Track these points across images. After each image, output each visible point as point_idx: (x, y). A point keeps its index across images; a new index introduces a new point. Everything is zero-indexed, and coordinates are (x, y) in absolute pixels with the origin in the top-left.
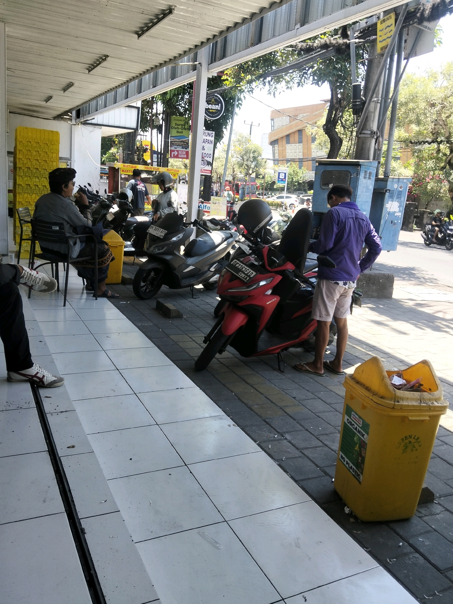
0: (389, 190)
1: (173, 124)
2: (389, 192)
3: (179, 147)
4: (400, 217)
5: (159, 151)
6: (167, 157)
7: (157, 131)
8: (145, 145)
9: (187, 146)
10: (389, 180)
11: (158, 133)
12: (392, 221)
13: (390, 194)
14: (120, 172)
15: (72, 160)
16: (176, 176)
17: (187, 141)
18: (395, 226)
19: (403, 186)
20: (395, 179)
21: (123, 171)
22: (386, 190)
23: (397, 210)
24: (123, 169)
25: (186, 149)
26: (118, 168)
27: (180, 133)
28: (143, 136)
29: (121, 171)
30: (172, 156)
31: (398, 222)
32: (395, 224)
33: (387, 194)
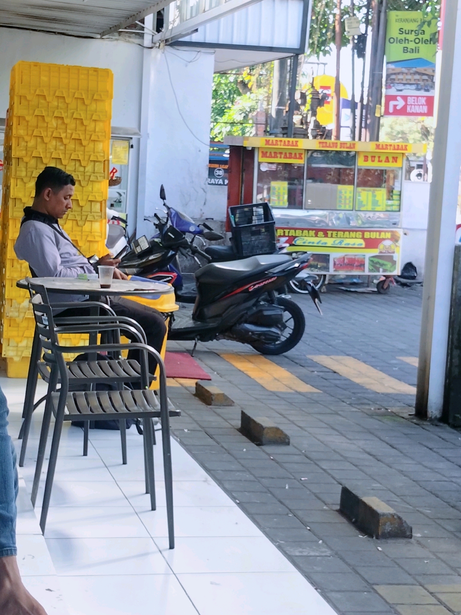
1: (394, 32)
3: (408, 87)
5: (357, 100)
6: (377, 115)
7: (353, 49)
8: (322, 87)
9: (430, 83)
11: (356, 56)
14: (258, 158)
15: (141, 134)
16: (400, 160)
17: (429, 72)
21: (264, 155)
24: (265, 151)
25: (427, 90)
26: (253, 149)
27: (412, 51)
28: (318, 64)
29: (260, 154)
30: (391, 110)
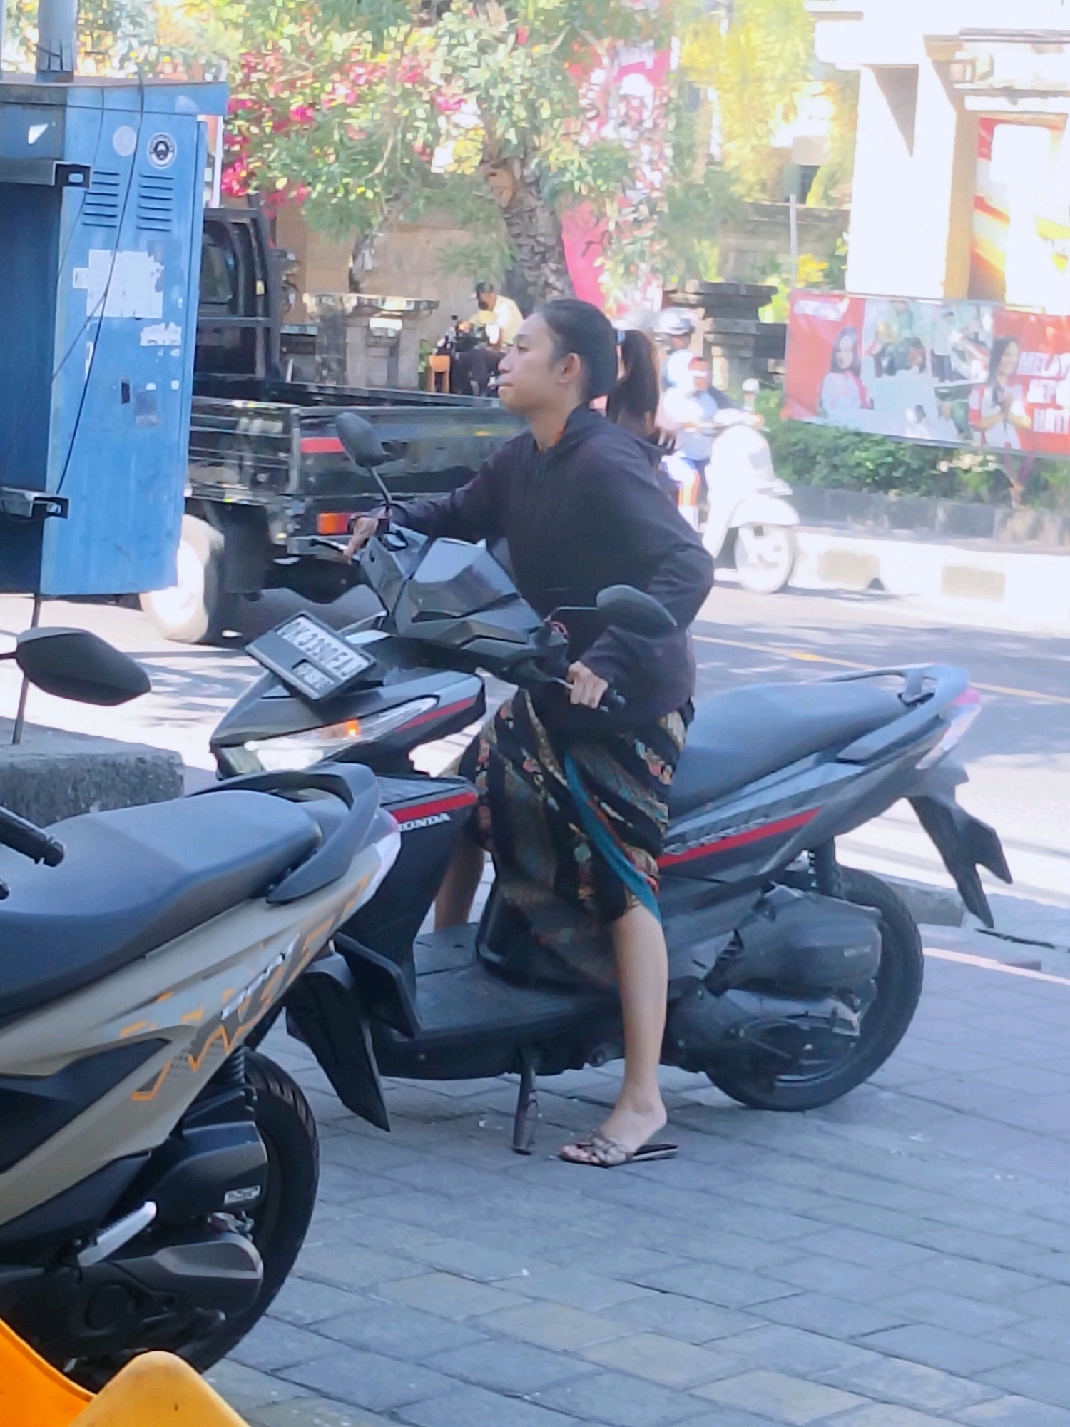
0: (83, 169)
2: (84, 184)
4: (176, 353)
10: (77, 98)
12: (125, 387)
13: (90, 199)
18: (153, 418)
19: (173, 143)
20: (117, 94)
22: (64, 172)
23: (152, 305)
31: (165, 387)
32: (146, 404)
33: (72, 198)
